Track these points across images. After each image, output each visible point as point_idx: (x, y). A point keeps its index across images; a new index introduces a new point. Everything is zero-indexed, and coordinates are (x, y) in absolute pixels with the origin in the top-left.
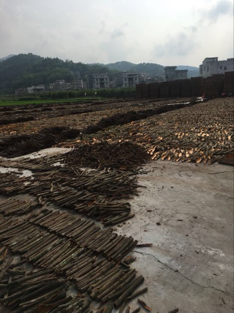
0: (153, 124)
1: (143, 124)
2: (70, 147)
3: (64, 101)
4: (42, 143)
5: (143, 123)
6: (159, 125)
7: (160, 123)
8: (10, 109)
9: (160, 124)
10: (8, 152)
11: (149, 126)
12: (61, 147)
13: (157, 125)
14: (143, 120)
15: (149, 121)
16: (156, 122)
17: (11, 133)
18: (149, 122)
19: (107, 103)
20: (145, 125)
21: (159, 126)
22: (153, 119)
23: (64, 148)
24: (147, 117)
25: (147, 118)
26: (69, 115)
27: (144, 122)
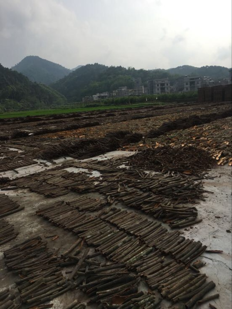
0: (218, 128)
2: (134, 151)
3: (126, 107)
4: (107, 146)
5: (206, 127)
6: (224, 129)
8: (78, 116)
9: (226, 129)
10: (79, 154)
11: (214, 130)
12: (125, 150)
13: (222, 130)
14: (206, 125)
16: (221, 126)
17: (80, 137)
18: (213, 126)
19: (168, 108)
20: (209, 130)
22: (218, 123)
23: (128, 151)
24: (211, 121)
26: (131, 120)
27: (208, 126)
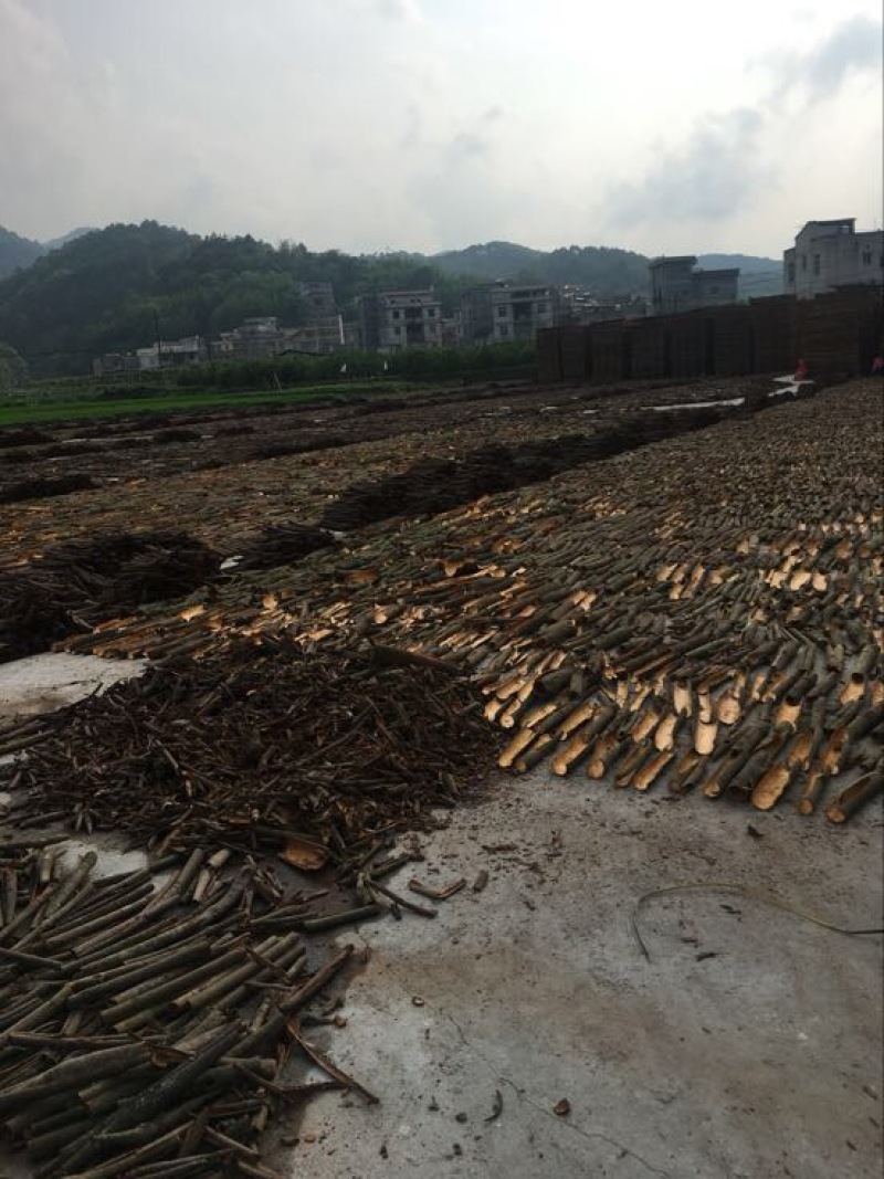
0: (568, 513)
1: (526, 511)
2: (131, 656)
3: (261, 400)
6: (592, 517)
7: (600, 507)
9: (599, 515)
11: (547, 524)
13: (584, 520)
14: (527, 491)
15: (555, 497)
16: (585, 501)
18: (552, 501)
20: (531, 520)
21: (589, 524)
24: (552, 475)
25: (553, 478)
27: (533, 499)
